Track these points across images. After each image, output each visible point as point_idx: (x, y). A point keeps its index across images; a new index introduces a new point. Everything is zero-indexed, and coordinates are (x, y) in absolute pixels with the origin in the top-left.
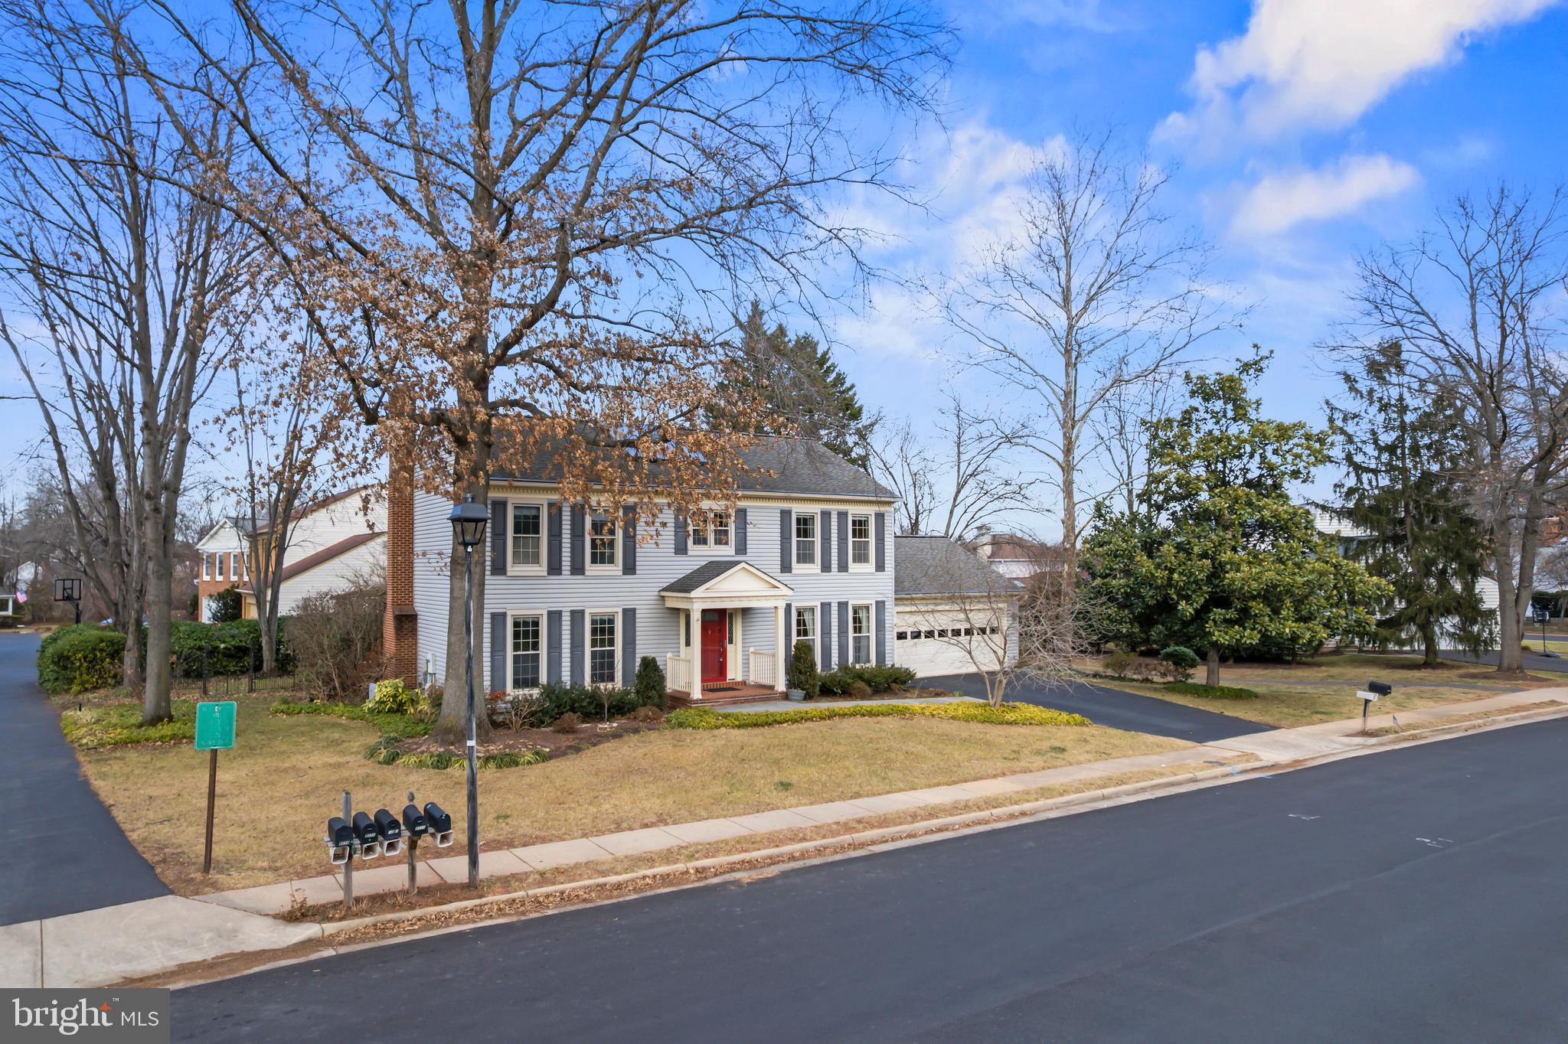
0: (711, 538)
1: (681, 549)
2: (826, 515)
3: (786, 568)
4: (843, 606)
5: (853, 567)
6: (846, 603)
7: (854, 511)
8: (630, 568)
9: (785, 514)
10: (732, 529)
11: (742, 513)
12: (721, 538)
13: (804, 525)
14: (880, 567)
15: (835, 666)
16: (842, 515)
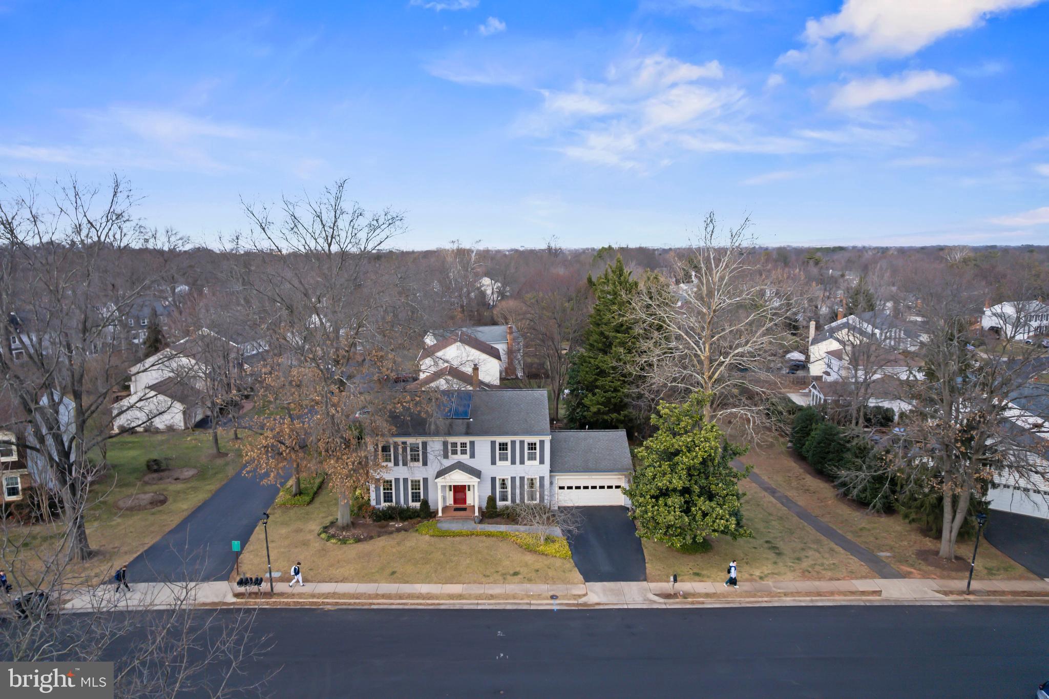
0: (459, 452)
1: (446, 456)
2: (513, 443)
3: (493, 462)
4: (522, 479)
5: (527, 462)
6: (524, 477)
7: (528, 439)
8: (425, 463)
9: (493, 443)
10: (468, 448)
11: (472, 443)
12: (464, 452)
13: (503, 447)
14: (542, 462)
15: (518, 501)
16: (522, 443)
